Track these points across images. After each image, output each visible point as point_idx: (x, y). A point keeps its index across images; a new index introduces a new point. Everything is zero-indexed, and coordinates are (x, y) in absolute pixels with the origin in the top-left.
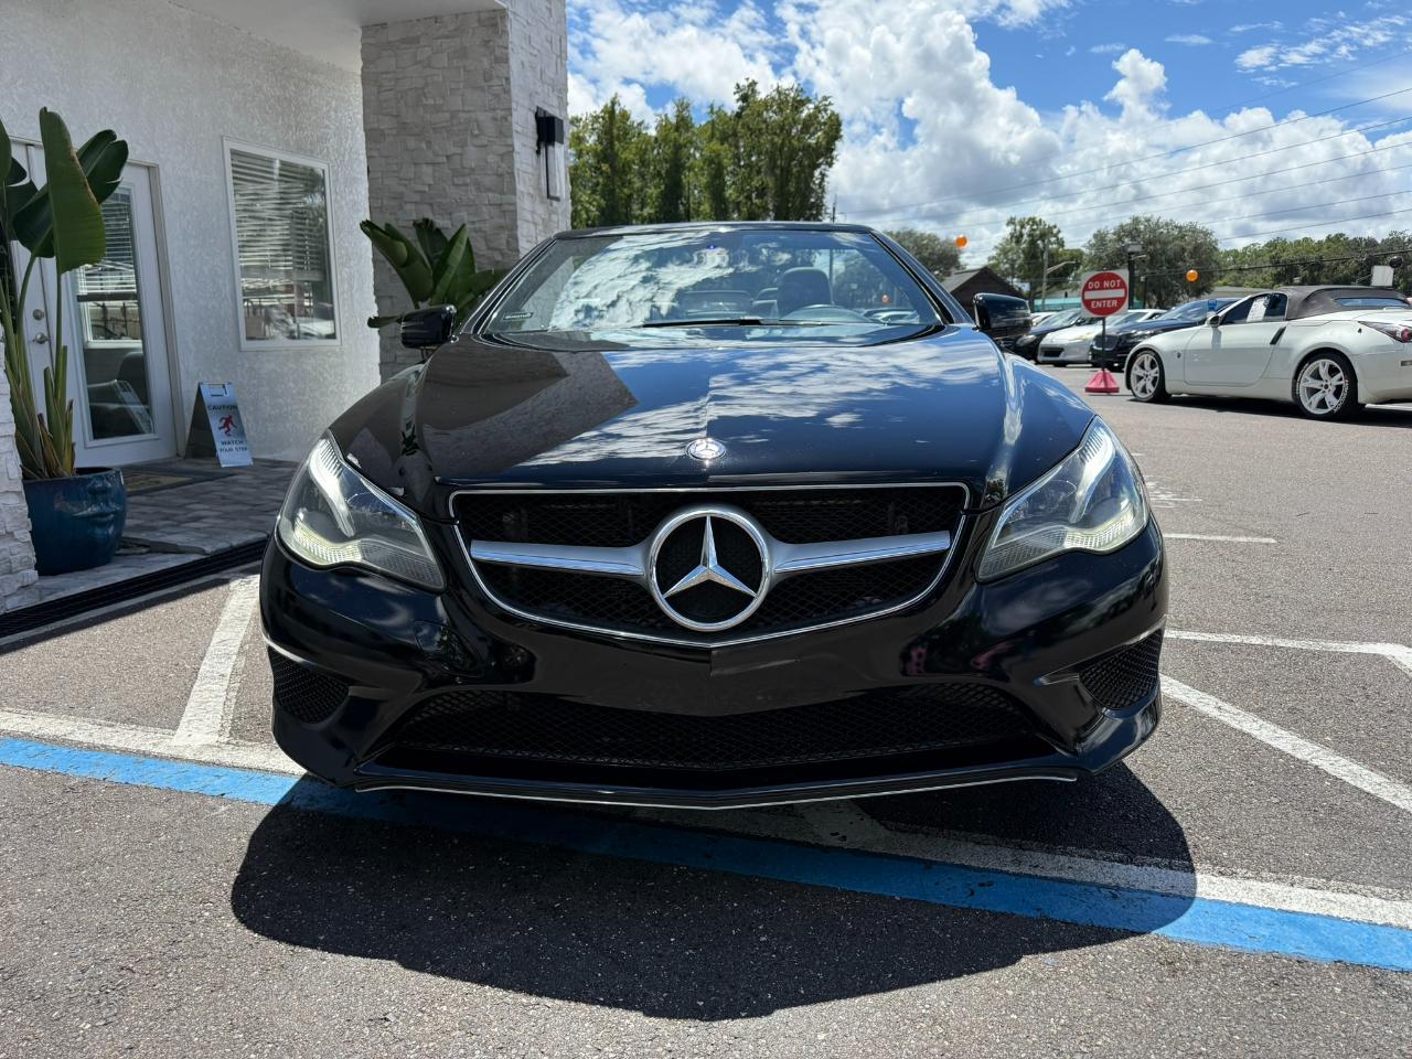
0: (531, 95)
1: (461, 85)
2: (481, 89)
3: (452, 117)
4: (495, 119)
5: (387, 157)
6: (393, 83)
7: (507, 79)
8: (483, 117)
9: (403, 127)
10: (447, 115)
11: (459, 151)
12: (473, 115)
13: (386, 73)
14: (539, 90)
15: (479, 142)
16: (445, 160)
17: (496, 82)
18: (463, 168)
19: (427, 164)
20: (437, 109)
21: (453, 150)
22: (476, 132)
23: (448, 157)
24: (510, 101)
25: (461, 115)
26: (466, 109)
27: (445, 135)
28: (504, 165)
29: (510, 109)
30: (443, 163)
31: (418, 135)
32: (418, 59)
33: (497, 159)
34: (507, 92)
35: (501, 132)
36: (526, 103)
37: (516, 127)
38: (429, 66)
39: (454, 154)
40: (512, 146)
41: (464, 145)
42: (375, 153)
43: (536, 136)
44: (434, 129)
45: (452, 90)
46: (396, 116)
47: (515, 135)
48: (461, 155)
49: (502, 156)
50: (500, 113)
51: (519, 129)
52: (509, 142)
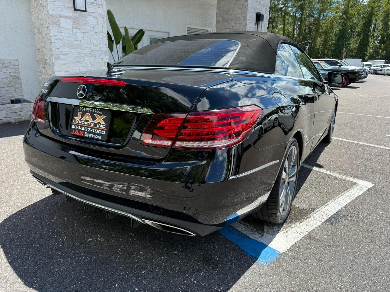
0: (255, 9)
1: (237, 8)
2: (241, 8)
3: (234, 16)
4: (243, 16)
5: (220, 27)
6: (223, 9)
7: (247, 6)
8: (241, 16)
9: (224, 20)
10: (233, 16)
11: (235, 25)
12: (238, 16)
13: (222, 6)
14: (258, 7)
15: (239, 22)
16: (231, 27)
17: (245, 7)
18: (235, 29)
19: (228, 29)
20: (231, 15)
21: (234, 25)
22: (239, 20)
23: (232, 27)
24: (247, 11)
25: (236, 16)
26: (238, 14)
27: (232, 21)
28: (244, 28)
29: (247, 14)
30: (231, 28)
31: (226, 21)
32: (229, 2)
33: (243, 26)
34: (247, 9)
35: (244, 20)
36: (253, 11)
37: (248, 18)
38: (231, 4)
39: (234, 26)
40: (246, 23)
41: (236, 24)
42: (217, 26)
43: (255, 20)
44: (230, 20)
45: (235, 9)
46: (223, 17)
47: (247, 20)
48: (235, 26)
49: (244, 26)
50: (245, 15)
51: (250, 19)
52: (246, 22)
